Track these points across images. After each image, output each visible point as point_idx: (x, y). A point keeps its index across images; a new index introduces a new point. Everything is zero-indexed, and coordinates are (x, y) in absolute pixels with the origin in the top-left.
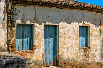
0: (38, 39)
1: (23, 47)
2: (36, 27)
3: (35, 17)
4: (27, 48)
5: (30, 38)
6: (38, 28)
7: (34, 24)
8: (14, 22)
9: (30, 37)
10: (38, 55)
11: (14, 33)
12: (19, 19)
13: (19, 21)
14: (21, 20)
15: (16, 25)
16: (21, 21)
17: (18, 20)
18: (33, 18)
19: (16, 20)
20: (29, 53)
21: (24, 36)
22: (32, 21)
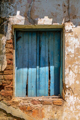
0: (76, 67)
1: (39, 89)
2: (70, 34)
3: (66, 5)
4: (49, 90)
5: (57, 65)
6: (76, 37)
7: (64, 26)
8: (4, 20)
9: (56, 62)
10: (76, 114)
11: (4, 51)
12: (18, 13)
13: (18, 19)
14: (24, 16)
15: (9, 30)
16: (23, 18)
17: (15, 15)
18: (61, 7)
19: (10, 14)
20: (50, 107)
21: (42, 62)
22: (56, 16)
